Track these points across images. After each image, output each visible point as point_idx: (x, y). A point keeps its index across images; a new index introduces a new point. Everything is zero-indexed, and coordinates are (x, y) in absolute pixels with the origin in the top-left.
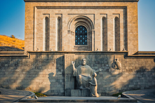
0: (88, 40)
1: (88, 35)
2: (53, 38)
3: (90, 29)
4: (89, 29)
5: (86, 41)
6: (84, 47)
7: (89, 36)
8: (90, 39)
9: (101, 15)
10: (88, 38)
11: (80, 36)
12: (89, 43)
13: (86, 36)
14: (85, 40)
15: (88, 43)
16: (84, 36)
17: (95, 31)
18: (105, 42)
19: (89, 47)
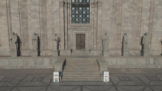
0: (90, 15)
1: (91, 7)
2: (36, 14)
5: (88, 16)
6: (86, 27)
7: (93, 9)
8: (95, 14)
11: (79, 9)
12: (93, 21)
13: (88, 9)
14: (86, 15)
15: (90, 21)
16: (84, 8)
17: (102, 2)
18: (118, 21)
19: (92, 27)
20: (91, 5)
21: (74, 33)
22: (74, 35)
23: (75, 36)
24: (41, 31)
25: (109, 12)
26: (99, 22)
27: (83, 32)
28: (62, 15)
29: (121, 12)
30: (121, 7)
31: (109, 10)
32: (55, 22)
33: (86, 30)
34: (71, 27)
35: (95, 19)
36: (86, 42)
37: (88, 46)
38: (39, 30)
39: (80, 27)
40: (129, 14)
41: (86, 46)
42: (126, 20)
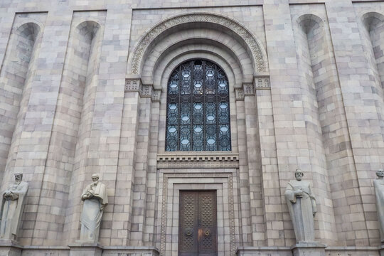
0: (233, 124)
1: (232, 100)
3: (242, 72)
4: (236, 71)
5: (224, 129)
7: (239, 103)
8: (249, 118)
9: (296, 7)
10: (232, 113)
11: (192, 109)
12: (241, 142)
14: (217, 124)
15: (233, 142)
16: (211, 107)
17: (269, 77)
18: (338, 134)
19: (241, 162)
20: (231, 95)
21: (170, 186)
22: (170, 194)
23: (177, 200)
24: (48, 170)
25: (297, 104)
26: (265, 138)
27: (207, 183)
28: (131, 118)
29: (340, 104)
30: (337, 91)
31: (295, 97)
32: (103, 139)
33: (218, 176)
34: (160, 165)
35: (250, 131)
36: (220, 224)
37: (227, 239)
38: (40, 169)
39: (197, 165)
40: (373, 109)
41: (220, 239)
42: (367, 131)
